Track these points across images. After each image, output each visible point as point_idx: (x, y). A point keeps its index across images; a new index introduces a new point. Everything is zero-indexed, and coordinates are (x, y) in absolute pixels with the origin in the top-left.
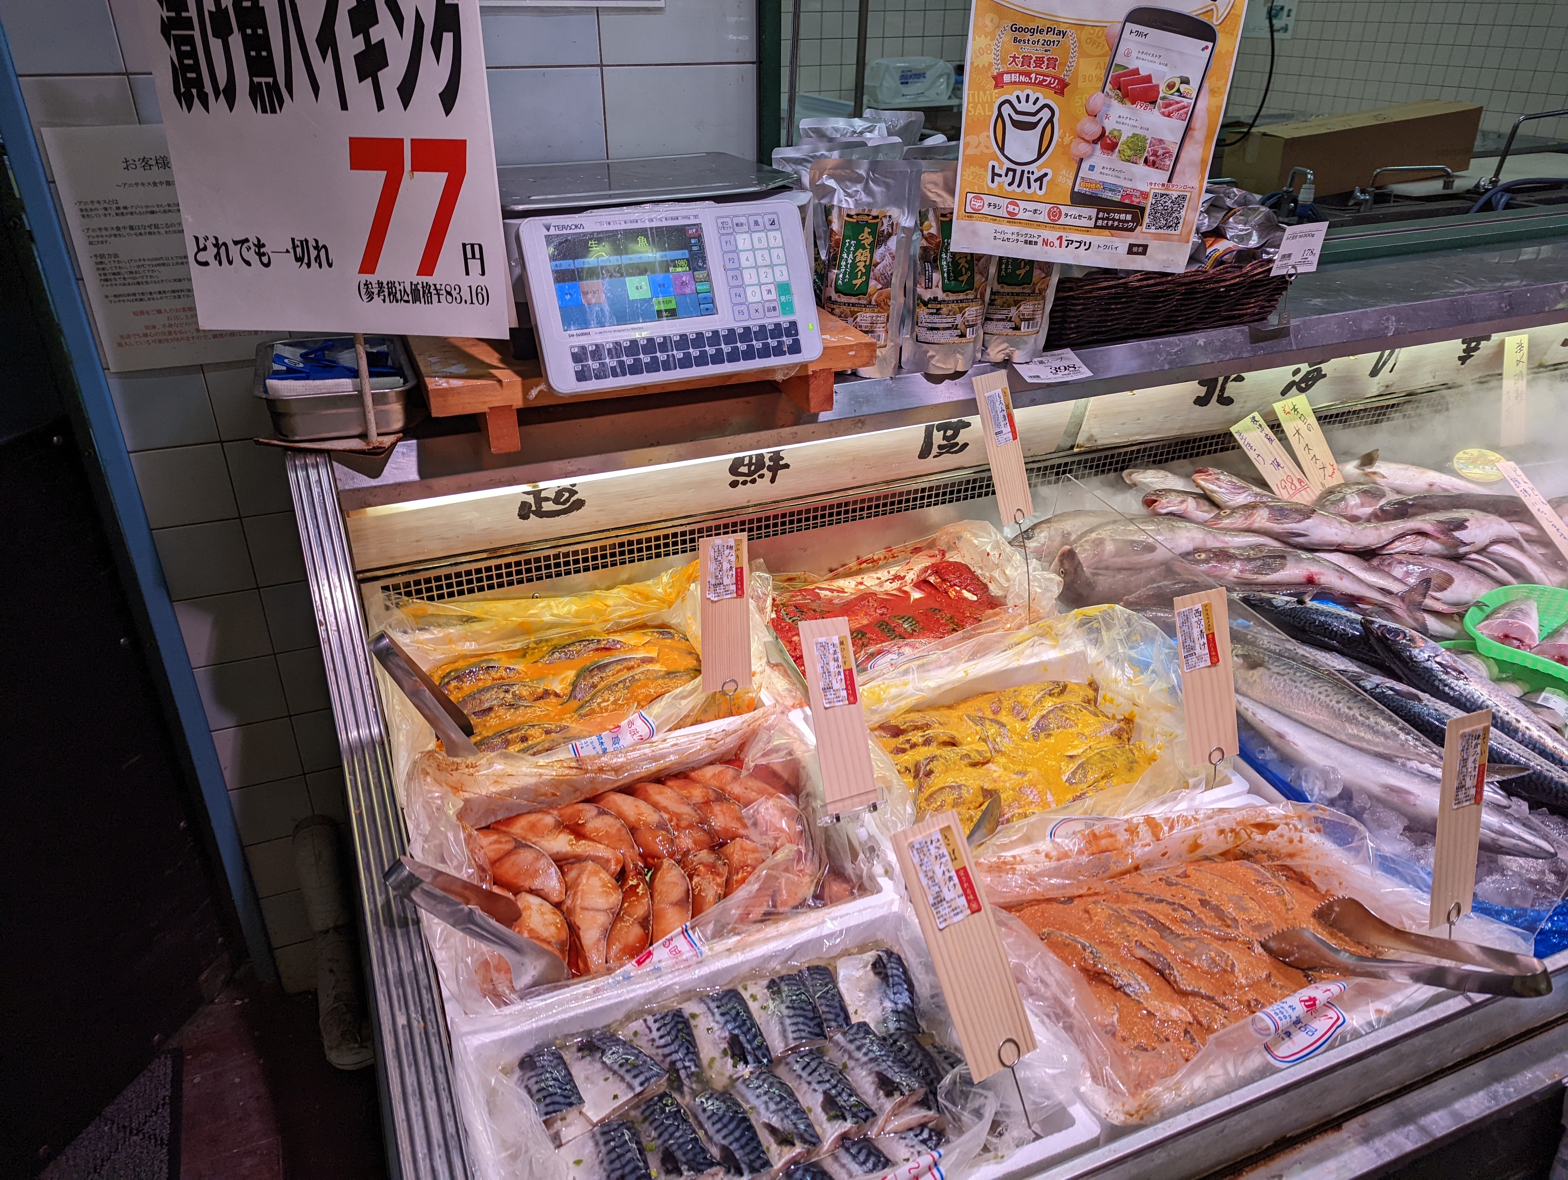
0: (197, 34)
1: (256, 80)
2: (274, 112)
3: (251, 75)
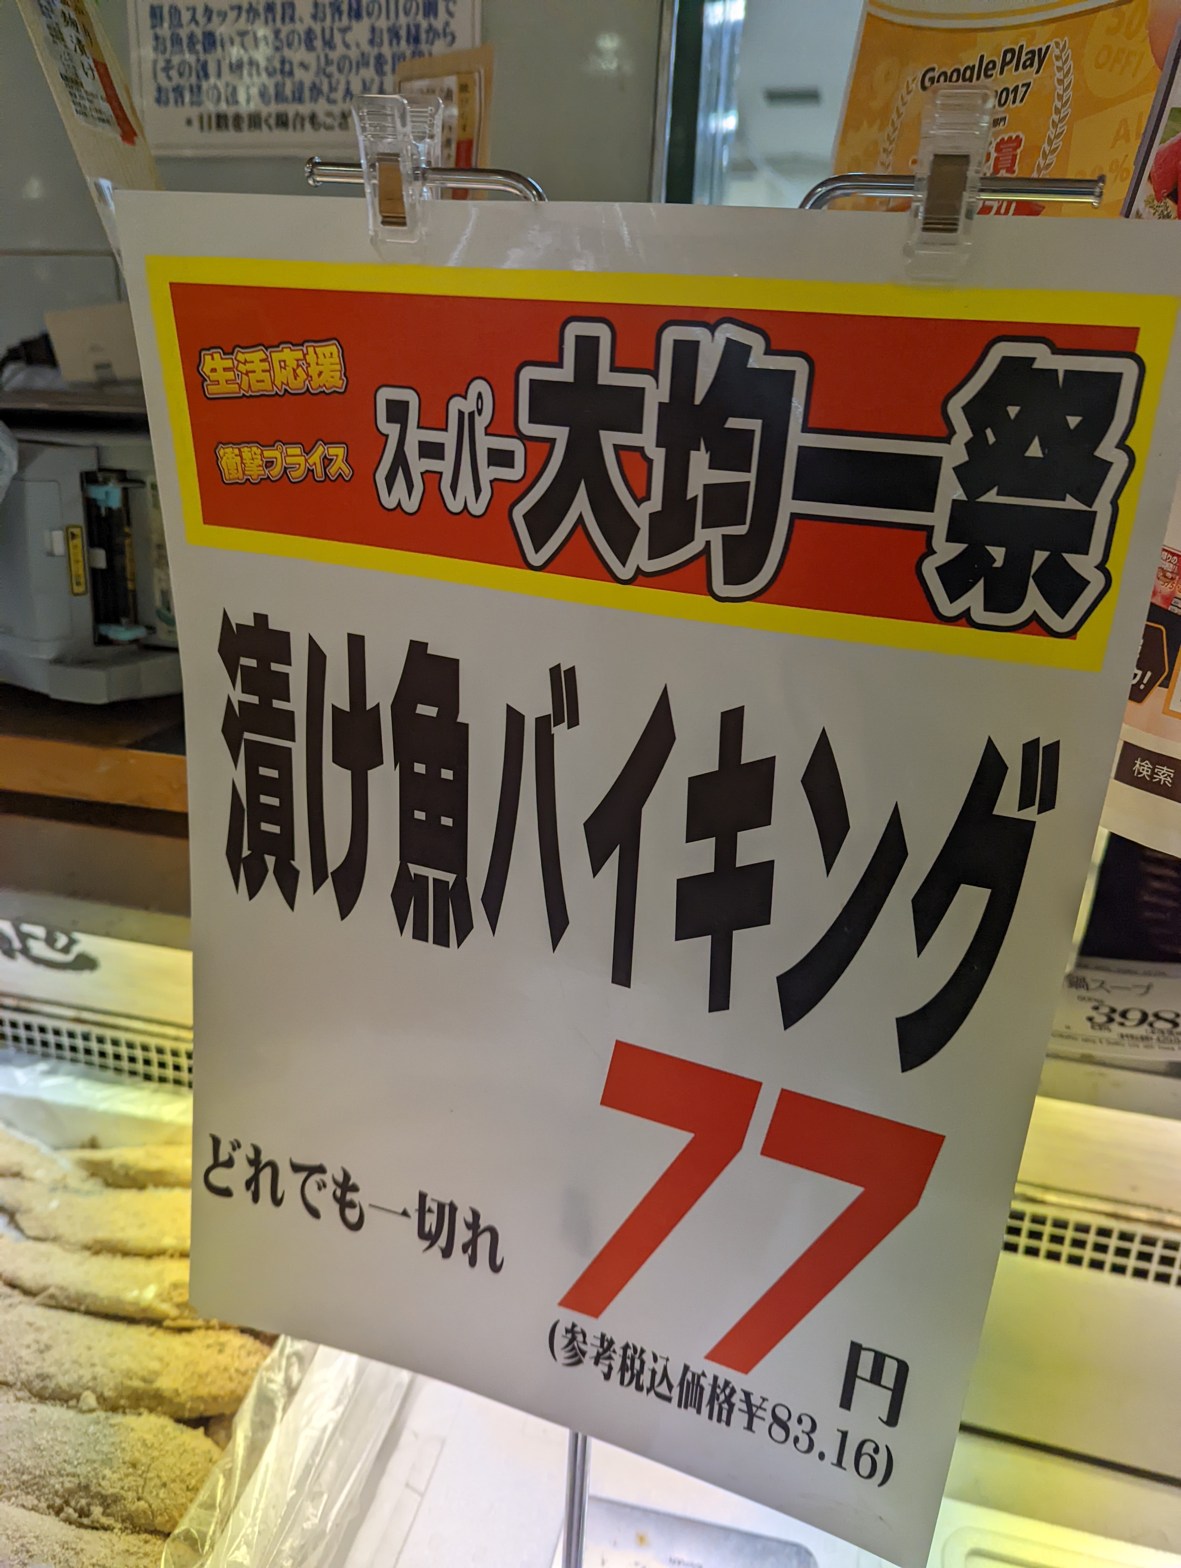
0: (299, 749)
1: (414, 869)
2: (442, 940)
3: (405, 858)
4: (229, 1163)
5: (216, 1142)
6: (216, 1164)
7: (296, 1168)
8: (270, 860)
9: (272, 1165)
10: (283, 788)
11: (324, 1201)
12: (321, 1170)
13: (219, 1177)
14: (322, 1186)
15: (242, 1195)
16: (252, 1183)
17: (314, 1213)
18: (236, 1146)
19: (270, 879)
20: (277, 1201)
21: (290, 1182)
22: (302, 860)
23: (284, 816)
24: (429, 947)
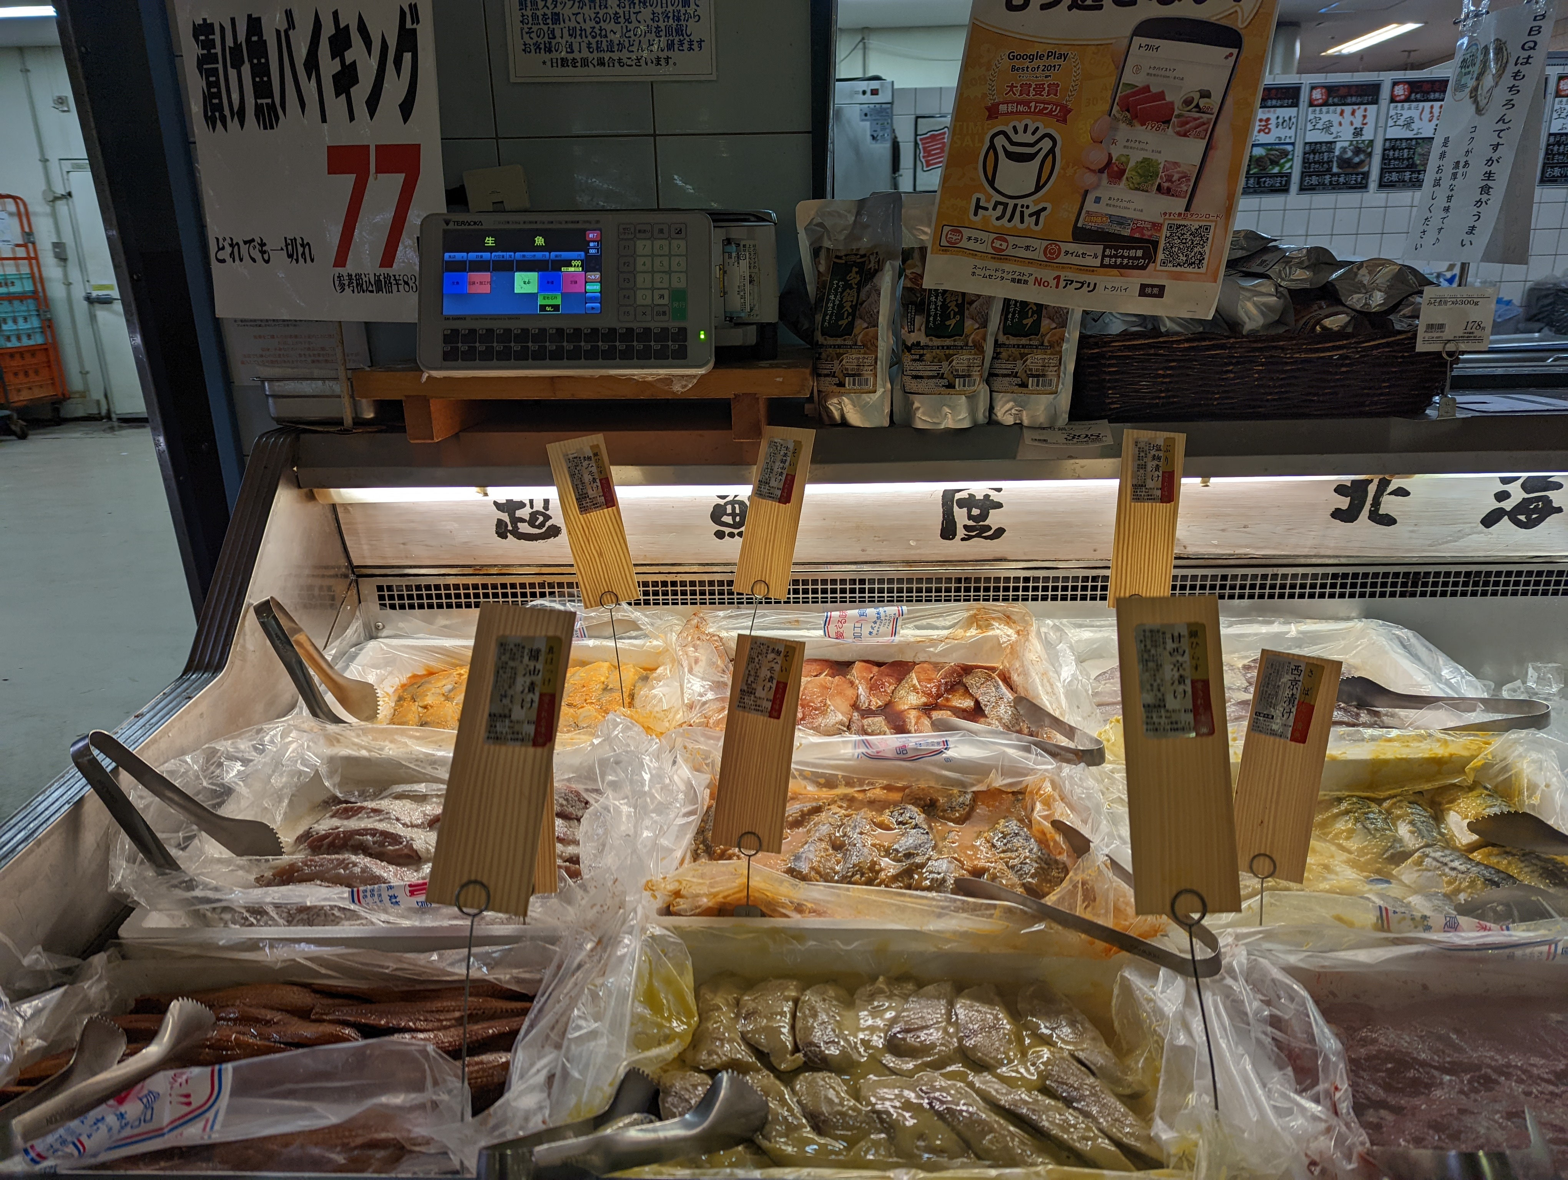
0: (220, 66)
1: (259, 101)
2: (272, 128)
3: (256, 98)
4: (223, 248)
5: (217, 239)
6: (219, 249)
7: (245, 242)
8: (217, 114)
9: (237, 244)
10: (217, 84)
11: (256, 254)
12: (253, 240)
13: (221, 255)
14: (254, 247)
15: (229, 260)
16: (232, 254)
17: (254, 260)
18: (224, 239)
19: (219, 124)
20: (241, 260)
21: (244, 248)
22: (227, 112)
23: (218, 95)
24: (269, 131)
